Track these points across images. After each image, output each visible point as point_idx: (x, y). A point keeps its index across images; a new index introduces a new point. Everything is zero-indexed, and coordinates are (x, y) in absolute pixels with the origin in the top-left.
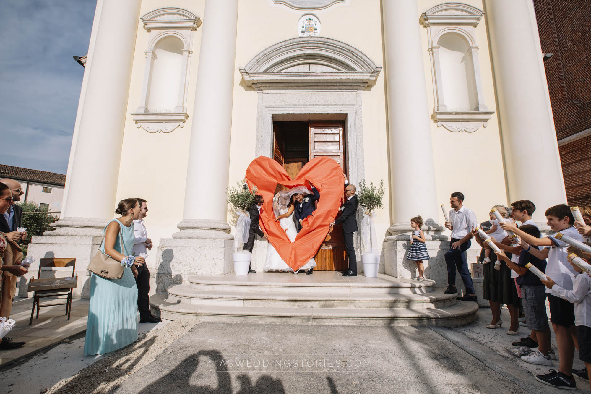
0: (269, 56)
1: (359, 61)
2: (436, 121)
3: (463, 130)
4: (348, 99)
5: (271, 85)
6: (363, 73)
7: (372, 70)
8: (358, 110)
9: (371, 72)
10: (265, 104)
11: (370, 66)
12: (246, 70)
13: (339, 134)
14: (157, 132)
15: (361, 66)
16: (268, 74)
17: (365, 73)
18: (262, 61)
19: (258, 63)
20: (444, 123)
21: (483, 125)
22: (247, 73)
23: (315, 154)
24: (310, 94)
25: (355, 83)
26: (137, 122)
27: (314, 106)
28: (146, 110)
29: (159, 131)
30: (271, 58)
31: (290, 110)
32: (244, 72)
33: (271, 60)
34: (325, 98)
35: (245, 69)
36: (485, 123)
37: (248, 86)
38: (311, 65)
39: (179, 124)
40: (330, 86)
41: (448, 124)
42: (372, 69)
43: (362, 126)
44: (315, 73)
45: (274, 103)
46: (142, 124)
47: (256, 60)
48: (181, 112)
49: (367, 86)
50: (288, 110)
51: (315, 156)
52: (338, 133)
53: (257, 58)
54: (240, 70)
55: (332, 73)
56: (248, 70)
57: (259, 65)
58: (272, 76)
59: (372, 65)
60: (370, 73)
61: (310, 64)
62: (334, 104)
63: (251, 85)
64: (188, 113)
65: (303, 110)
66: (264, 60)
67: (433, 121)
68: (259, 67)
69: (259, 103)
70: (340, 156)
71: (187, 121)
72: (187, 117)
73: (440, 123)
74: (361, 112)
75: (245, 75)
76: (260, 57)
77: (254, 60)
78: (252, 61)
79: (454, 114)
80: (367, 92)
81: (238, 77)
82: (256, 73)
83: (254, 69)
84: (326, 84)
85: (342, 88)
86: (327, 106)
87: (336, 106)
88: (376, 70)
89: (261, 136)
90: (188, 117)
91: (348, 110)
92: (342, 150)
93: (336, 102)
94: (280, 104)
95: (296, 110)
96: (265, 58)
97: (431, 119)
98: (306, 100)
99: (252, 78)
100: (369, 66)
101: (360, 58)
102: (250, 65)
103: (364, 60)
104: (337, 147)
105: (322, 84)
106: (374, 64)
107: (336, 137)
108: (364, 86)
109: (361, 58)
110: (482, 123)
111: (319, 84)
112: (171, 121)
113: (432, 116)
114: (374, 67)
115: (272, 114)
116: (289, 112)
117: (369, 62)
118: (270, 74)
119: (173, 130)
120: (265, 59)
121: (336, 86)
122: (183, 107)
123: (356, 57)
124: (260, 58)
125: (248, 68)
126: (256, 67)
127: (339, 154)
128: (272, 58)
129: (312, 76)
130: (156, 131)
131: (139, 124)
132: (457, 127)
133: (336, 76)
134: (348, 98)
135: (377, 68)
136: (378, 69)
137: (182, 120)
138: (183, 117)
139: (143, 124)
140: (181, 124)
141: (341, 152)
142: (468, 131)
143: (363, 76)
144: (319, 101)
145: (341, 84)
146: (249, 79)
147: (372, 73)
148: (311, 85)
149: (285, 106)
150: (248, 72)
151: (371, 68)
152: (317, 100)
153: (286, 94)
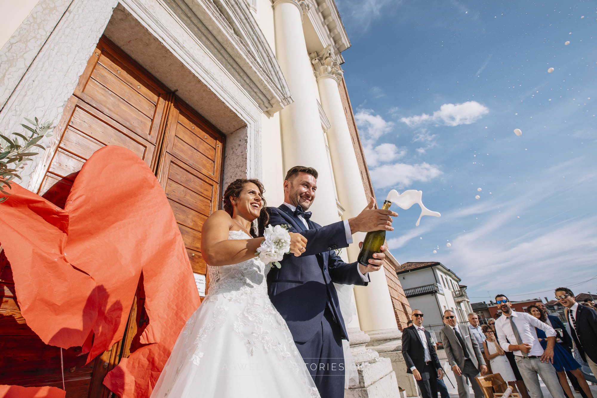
6: (277, 90)
13: (215, 149)
23: (173, 159)
25: (261, 94)
27: (208, 74)
31: (164, 37)
40: (234, 68)
49: (268, 111)
51: (171, 161)
59: (287, 89)
65: (189, 62)
84: (231, 61)
85: (246, 86)
88: (288, 99)
95: (175, 48)
103: (280, 77)
108: (267, 108)
109: (277, 73)
117: (285, 84)
121: (241, 76)
123: (272, 67)
135: (290, 97)
143: (276, 93)
145: (248, 81)
147: (284, 99)
149: (157, 22)
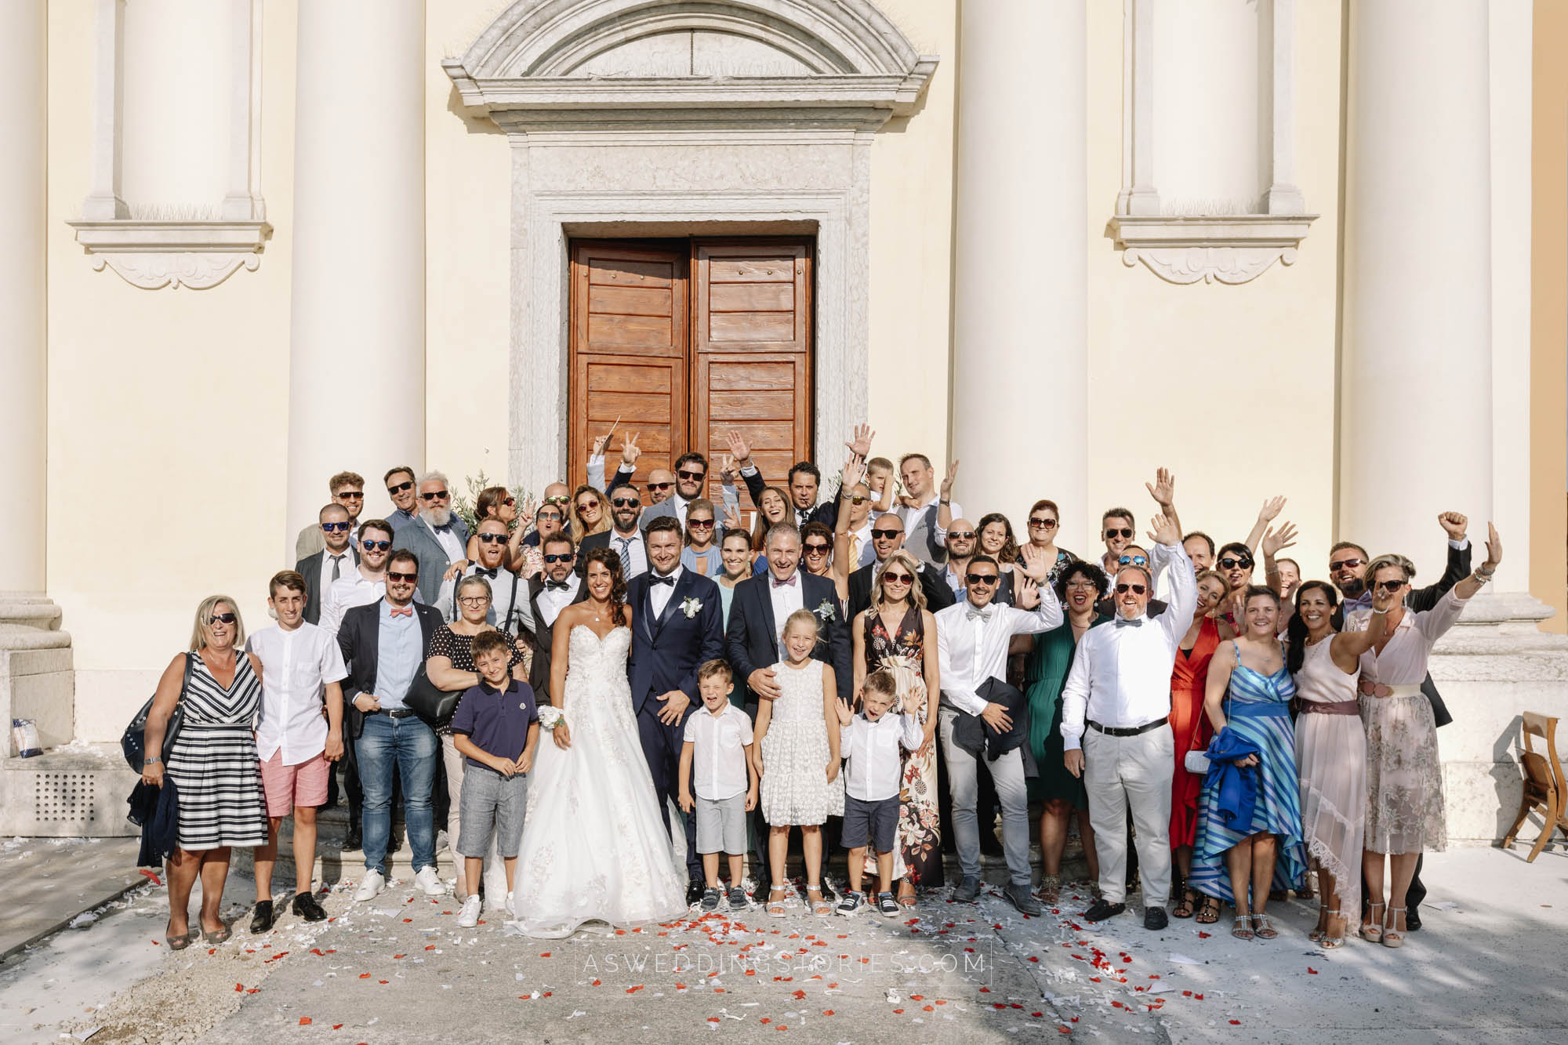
0: (547, 14)
1: (861, 31)
2: (1122, 243)
3: (1211, 278)
4: (824, 166)
5: (554, 117)
6: (874, 80)
7: (905, 69)
8: (854, 209)
9: (901, 77)
10: (538, 186)
11: (899, 56)
12: (468, 69)
13: (794, 283)
14: (164, 286)
15: (870, 53)
16: (544, 83)
17: (879, 80)
18: (521, 33)
19: (508, 43)
20: (1145, 253)
21: (1281, 257)
22: (469, 78)
23: (711, 358)
24: (692, 149)
25: (845, 113)
26: (89, 249)
27: (707, 194)
28: (122, 211)
29: (174, 283)
30: (552, 18)
31: (624, 209)
32: (460, 76)
33: (555, 26)
34: (742, 166)
35: (462, 67)
36: (1288, 253)
37: (475, 118)
38: (697, 35)
39: (241, 257)
40: (760, 120)
41: (1158, 257)
42: (905, 65)
43: (867, 267)
44: (708, 82)
45: (569, 181)
46: (108, 257)
47: (501, 32)
48: (247, 218)
49: (893, 117)
50: (617, 209)
51: (710, 363)
52: (792, 279)
53: (505, 23)
54: (445, 68)
55: (767, 82)
56: (474, 70)
57: (512, 47)
58: (558, 92)
59: (904, 51)
60: (899, 80)
61: (692, 30)
62: (774, 185)
63: (487, 114)
64: (269, 220)
65: (671, 208)
66: (528, 28)
67: (1110, 242)
68: (513, 55)
69: (516, 182)
70: (793, 363)
71: (267, 244)
72: (268, 232)
73: (1132, 253)
74: (866, 216)
75: (466, 87)
76: (515, 18)
77: (495, 32)
78: (488, 37)
79: (1182, 222)
80: (889, 138)
81: (439, 86)
82: (502, 80)
83: (494, 62)
85: (804, 126)
86: (749, 194)
87: (781, 194)
88: (917, 70)
89: (528, 306)
90: (272, 231)
91: (821, 209)
92: (802, 344)
93: (780, 181)
94: (588, 186)
95: (643, 209)
96: (533, 19)
97: (1106, 235)
98: (678, 171)
99: (488, 99)
100: (894, 55)
101: (866, 24)
102: (479, 52)
103: (877, 32)
104: (785, 330)
105: (733, 116)
106: (910, 49)
107: (783, 297)
108: (879, 121)
109: (869, 24)
110: (1278, 252)
111: (722, 116)
112: (211, 248)
113: (1109, 226)
114: (911, 60)
115: (563, 224)
116: (619, 218)
117: (894, 40)
118: (553, 83)
119: (223, 281)
120: (533, 24)
122: (252, 198)
123: (853, 18)
124: (514, 24)
125: (474, 63)
126: (500, 54)
127: (791, 358)
128: (556, 19)
129: (696, 91)
130: (164, 283)
131: (99, 258)
132: (1192, 268)
133: (780, 90)
134: (823, 162)
135: (919, 63)
136: (923, 68)
137: (252, 245)
138: (254, 236)
139: (113, 258)
140: (250, 258)
141: (798, 349)
142: (1225, 279)
143: (875, 90)
144: (722, 177)
146: (478, 101)
147: (905, 79)
148: (695, 117)
149: (607, 195)
150: (473, 75)
151: (901, 64)
152: (717, 174)
153: (609, 149)
